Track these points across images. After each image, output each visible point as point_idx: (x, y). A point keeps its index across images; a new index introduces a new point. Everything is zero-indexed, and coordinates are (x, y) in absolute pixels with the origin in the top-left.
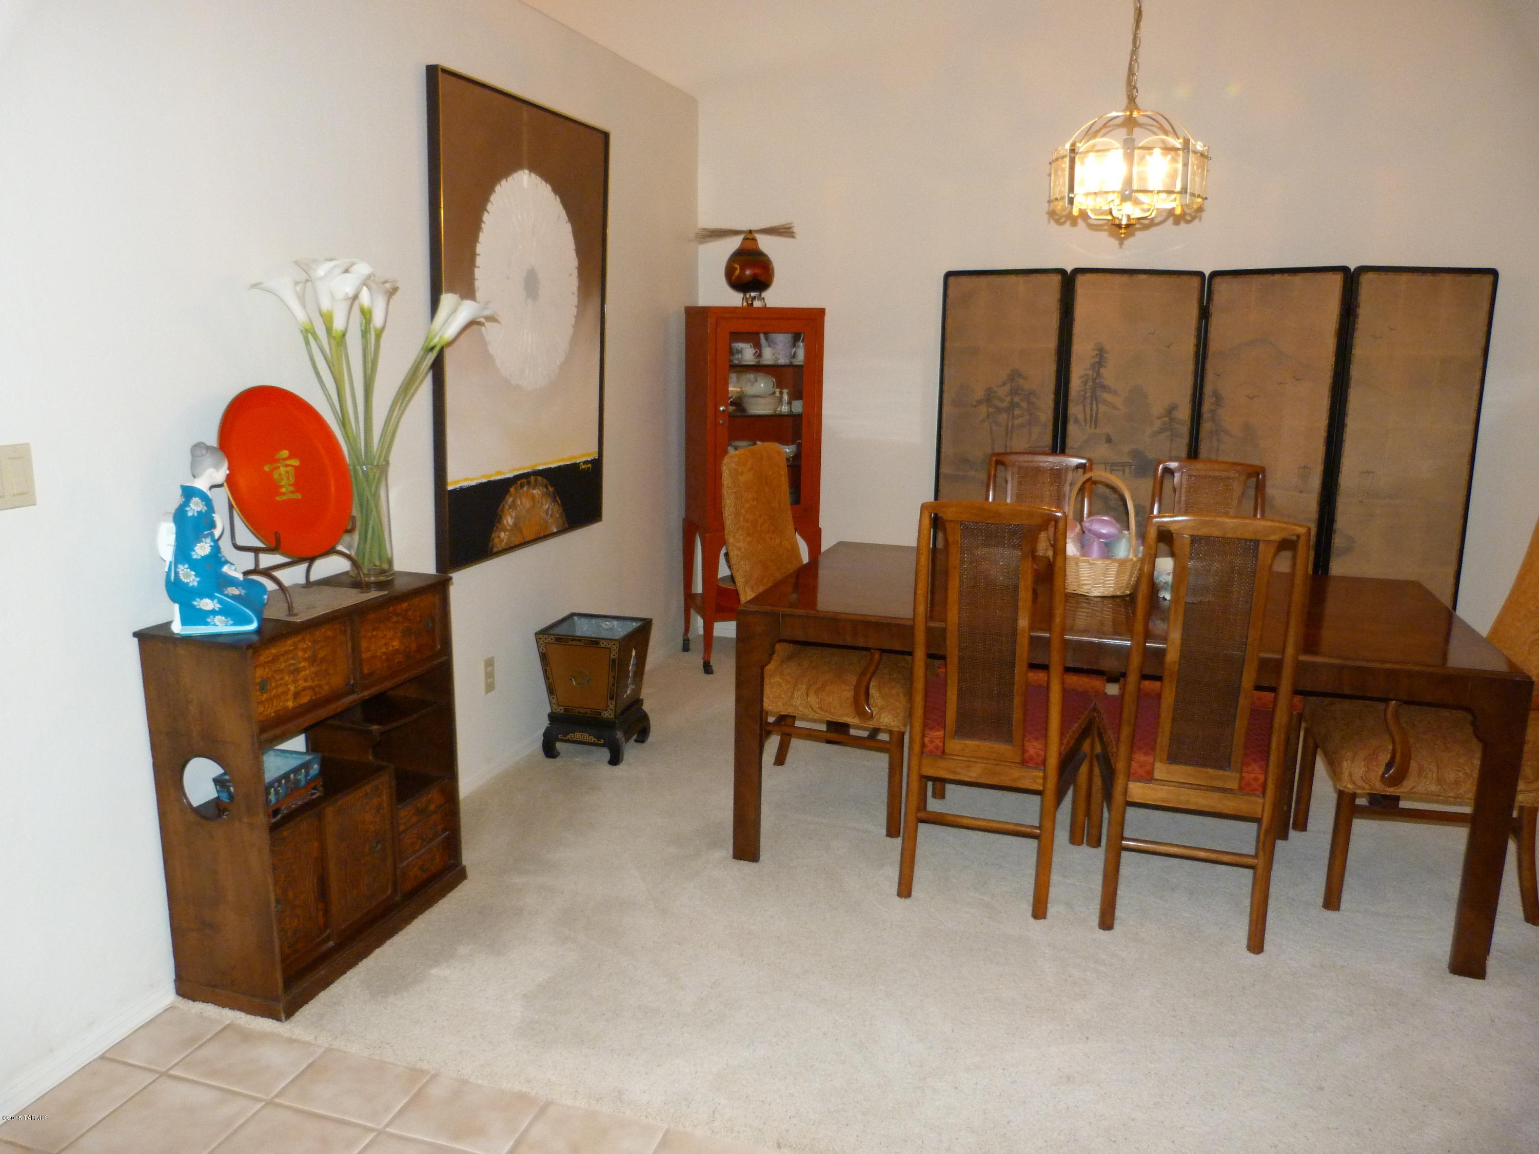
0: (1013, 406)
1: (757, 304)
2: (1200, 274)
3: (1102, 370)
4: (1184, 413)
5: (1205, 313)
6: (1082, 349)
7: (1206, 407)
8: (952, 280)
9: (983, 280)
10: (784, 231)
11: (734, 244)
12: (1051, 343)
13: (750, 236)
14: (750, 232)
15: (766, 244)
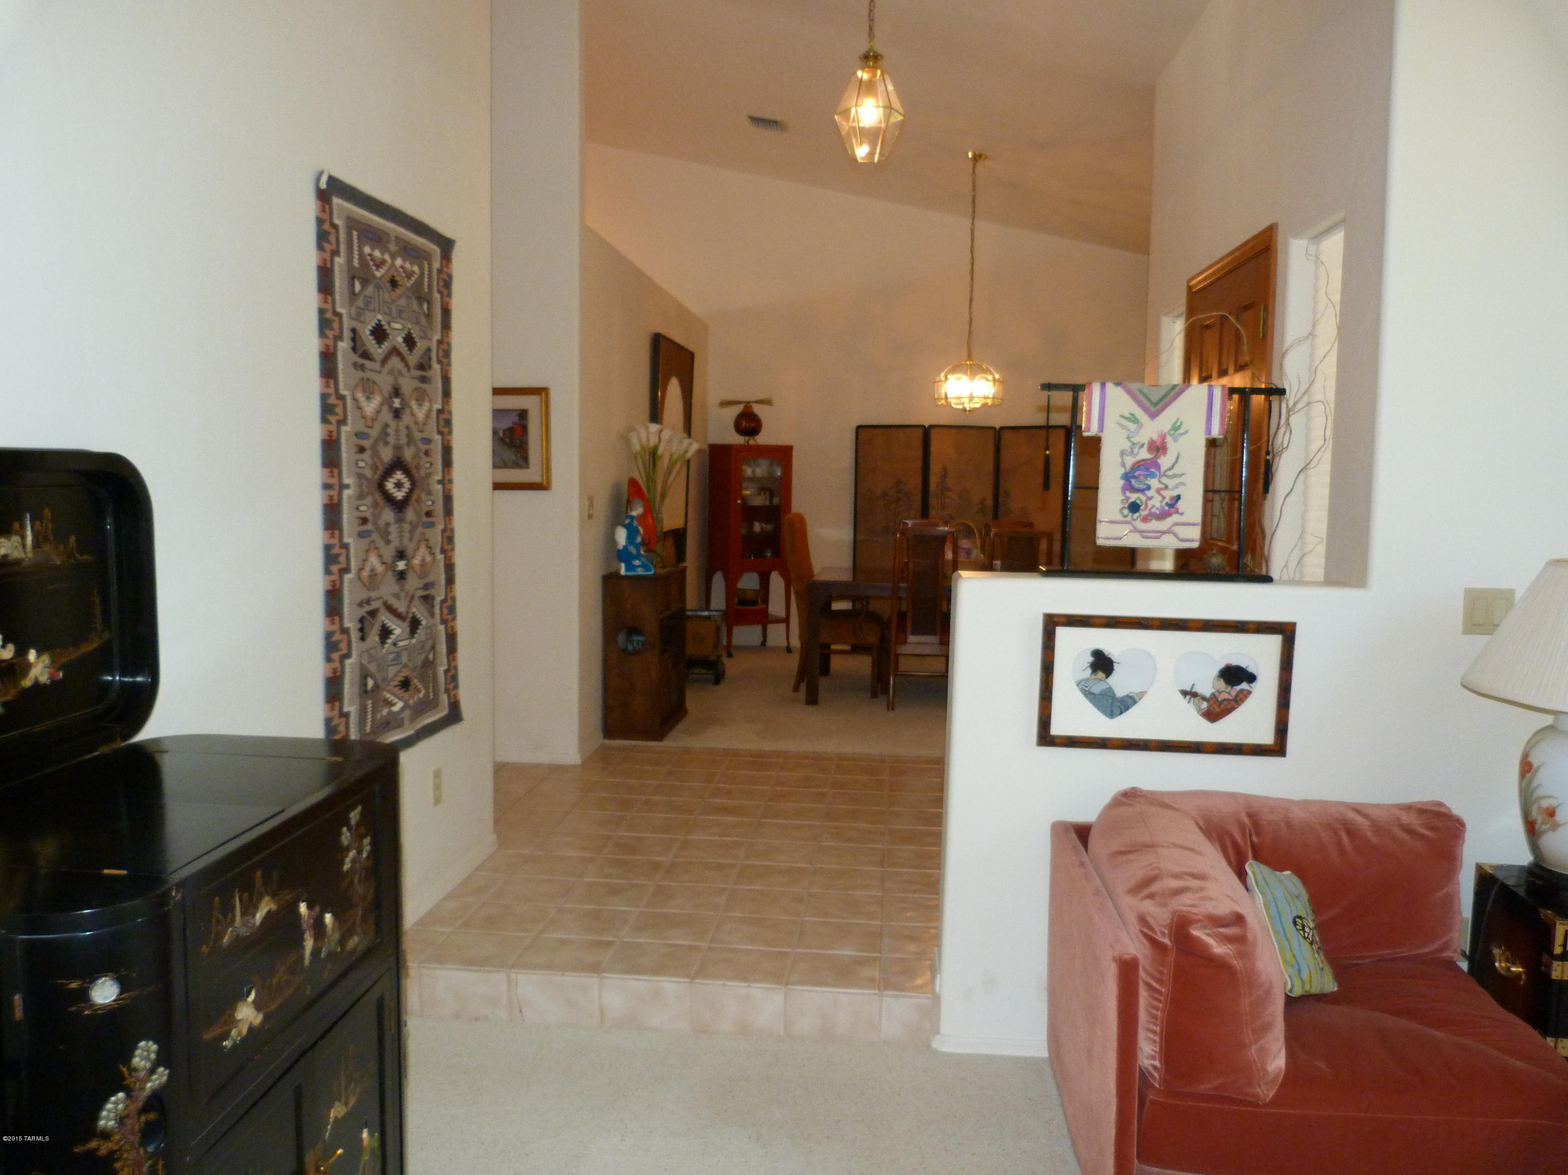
0: (898, 500)
1: (752, 442)
2: (994, 428)
3: (946, 479)
4: (989, 502)
5: (998, 449)
6: (935, 468)
7: (1001, 498)
8: (861, 430)
9: (879, 431)
10: (766, 402)
11: (739, 409)
12: (918, 464)
13: (748, 405)
14: (749, 402)
15: (758, 409)
